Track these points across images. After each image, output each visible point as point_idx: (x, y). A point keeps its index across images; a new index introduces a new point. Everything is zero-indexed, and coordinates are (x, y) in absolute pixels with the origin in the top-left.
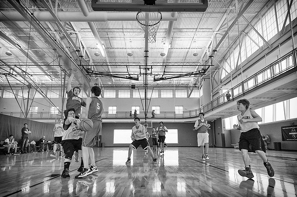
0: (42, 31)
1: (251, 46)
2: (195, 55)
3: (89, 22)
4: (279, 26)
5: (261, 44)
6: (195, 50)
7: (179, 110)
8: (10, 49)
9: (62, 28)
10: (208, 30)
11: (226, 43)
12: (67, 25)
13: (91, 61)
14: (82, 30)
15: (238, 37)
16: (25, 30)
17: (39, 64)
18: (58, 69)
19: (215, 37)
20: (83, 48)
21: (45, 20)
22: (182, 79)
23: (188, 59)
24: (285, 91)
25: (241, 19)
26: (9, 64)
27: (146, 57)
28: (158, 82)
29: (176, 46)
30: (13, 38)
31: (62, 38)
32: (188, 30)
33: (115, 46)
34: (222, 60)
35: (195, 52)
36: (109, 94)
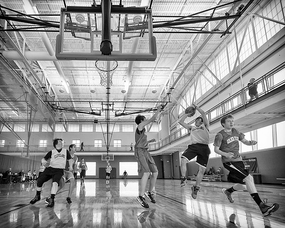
0: (10, 69)
1: (205, 84)
2: (154, 92)
3: (55, 61)
4: (230, 66)
6: (154, 87)
9: (29, 66)
10: (166, 69)
11: (182, 81)
12: (33, 64)
15: (193, 77)
18: (25, 105)
23: (147, 96)
25: (196, 59)
27: (108, 93)
28: (119, 117)
29: (136, 84)
31: (28, 76)
32: (147, 69)
33: (79, 84)
34: (179, 97)
35: (154, 90)
36: (73, 129)
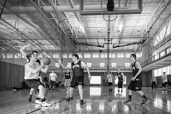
3: (75, 12)
7: (127, 65)
8: (31, 29)
12: (62, 14)
14: (71, 17)
22: (130, 46)
23: (134, 34)
29: (127, 25)
30: (32, 23)
31: (59, 22)
32: (135, 15)
33: (90, 26)
34: (155, 34)
36: (87, 56)
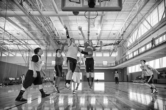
0: (35, 21)
1: (144, 29)
2: (114, 34)
3: (59, 16)
4: (159, 18)
5: (149, 28)
6: (114, 31)
7: (105, 63)
8: (19, 31)
9: (45, 20)
10: (121, 21)
11: (130, 27)
12: (47, 19)
13: (60, 37)
14: (55, 21)
15: (137, 25)
16: (26, 21)
17: (34, 39)
18: (44, 42)
19: (125, 24)
20: (56, 30)
21: (36, 16)
22: (107, 47)
23: (110, 36)
24: (161, 53)
25: (139, 15)
26: (19, 39)
29: (104, 29)
30: (20, 25)
31: (45, 25)
32: (111, 21)
33: (73, 30)
34: (128, 37)
35: (114, 33)
